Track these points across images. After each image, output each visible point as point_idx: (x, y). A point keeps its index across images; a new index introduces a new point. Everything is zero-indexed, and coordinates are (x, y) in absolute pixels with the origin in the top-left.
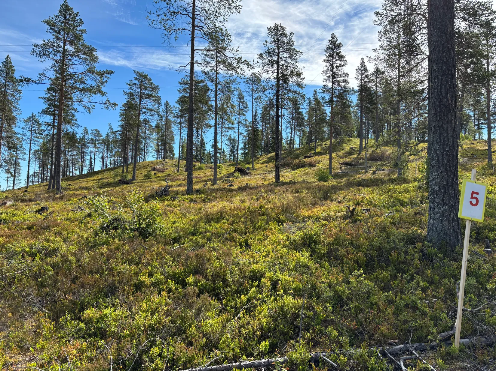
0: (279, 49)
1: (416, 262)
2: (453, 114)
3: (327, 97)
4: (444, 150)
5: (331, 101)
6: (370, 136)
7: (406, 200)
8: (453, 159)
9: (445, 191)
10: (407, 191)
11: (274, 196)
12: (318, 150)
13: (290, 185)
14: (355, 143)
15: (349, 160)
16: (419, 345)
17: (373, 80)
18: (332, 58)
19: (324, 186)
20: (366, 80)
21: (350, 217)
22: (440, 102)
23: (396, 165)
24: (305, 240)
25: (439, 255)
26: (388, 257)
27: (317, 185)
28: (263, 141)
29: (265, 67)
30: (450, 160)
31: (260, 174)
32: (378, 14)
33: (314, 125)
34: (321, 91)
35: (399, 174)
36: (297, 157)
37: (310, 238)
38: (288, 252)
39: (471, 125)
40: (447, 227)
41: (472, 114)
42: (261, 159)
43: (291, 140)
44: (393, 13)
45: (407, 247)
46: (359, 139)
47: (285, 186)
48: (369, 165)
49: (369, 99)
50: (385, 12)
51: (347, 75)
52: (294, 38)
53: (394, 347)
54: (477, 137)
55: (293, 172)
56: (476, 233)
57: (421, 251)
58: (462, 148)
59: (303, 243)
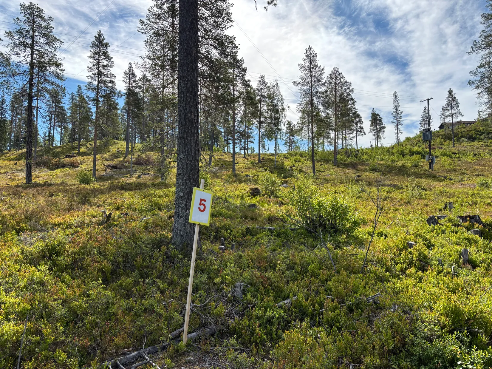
0: (34, 32)
1: (159, 265)
2: (196, 128)
3: (92, 95)
4: (188, 160)
5: (96, 100)
6: (137, 140)
7: (164, 204)
8: (195, 168)
9: (188, 197)
10: (166, 195)
11: (21, 200)
12: (82, 150)
13: (45, 187)
14: (122, 145)
15: (114, 162)
16: (152, 348)
17: (140, 86)
18: (97, 56)
19: (84, 188)
20: (134, 84)
21: (106, 222)
22: (185, 116)
23: (160, 170)
24: (44, 252)
25: (180, 256)
26: (134, 263)
27: (77, 188)
28: (13, 134)
29: (16, 49)
30: (193, 170)
31: (6, 173)
32: (142, 22)
33: (78, 123)
34: (86, 88)
35: (162, 179)
36: (56, 155)
37: (53, 249)
38: (20, 268)
39: (222, 139)
40: (189, 229)
41: (222, 130)
42: (9, 155)
43: (49, 136)
44: (155, 26)
45: (154, 250)
46: (125, 143)
47: (37, 188)
48: (134, 169)
49: (136, 104)
50: (149, 22)
51: (114, 76)
52: (53, 24)
53: (128, 356)
54: (226, 150)
55: (50, 172)
56: (215, 232)
57: (166, 253)
58: (215, 158)
59: (41, 255)
